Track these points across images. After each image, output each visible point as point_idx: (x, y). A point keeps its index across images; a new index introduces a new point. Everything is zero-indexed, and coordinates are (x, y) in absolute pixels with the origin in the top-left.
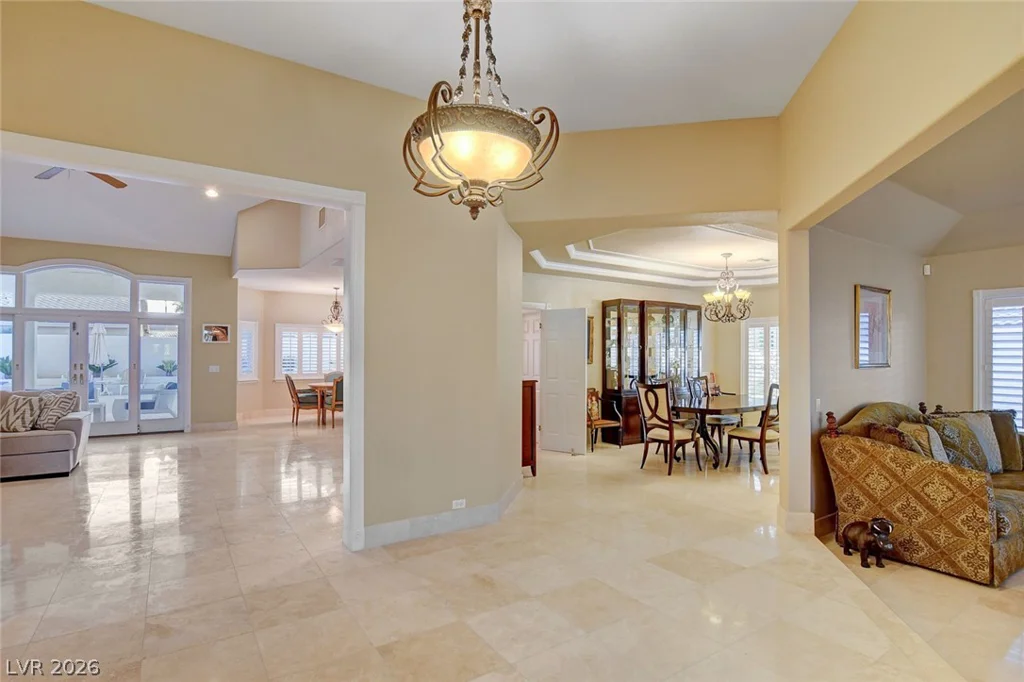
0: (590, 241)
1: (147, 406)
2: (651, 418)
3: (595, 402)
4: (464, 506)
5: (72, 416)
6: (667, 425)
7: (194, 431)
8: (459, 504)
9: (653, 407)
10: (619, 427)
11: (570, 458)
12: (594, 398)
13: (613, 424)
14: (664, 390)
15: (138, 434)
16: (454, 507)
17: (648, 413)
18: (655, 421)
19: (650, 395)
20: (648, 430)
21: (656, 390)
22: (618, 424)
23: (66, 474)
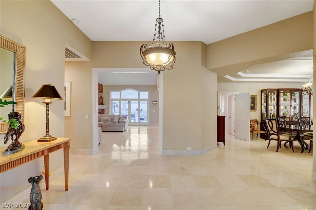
0: (246, 70)
1: (141, 119)
2: (271, 131)
3: (256, 124)
4: (190, 149)
5: (125, 120)
6: (277, 134)
7: (150, 125)
8: (189, 148)
9: (271, 127)
10: (265, 133)
11: (243, 142)
12: (256, 123)
13: (263, 132)
14: (275, 121)
15: (140, 125)
16: (187, 149)
17: (270, 129)
18: (272, 132)
19: (270, 123)
20: (270, 135)
21: (272, 121)
22: (265, 132)
23: (122, 132)
